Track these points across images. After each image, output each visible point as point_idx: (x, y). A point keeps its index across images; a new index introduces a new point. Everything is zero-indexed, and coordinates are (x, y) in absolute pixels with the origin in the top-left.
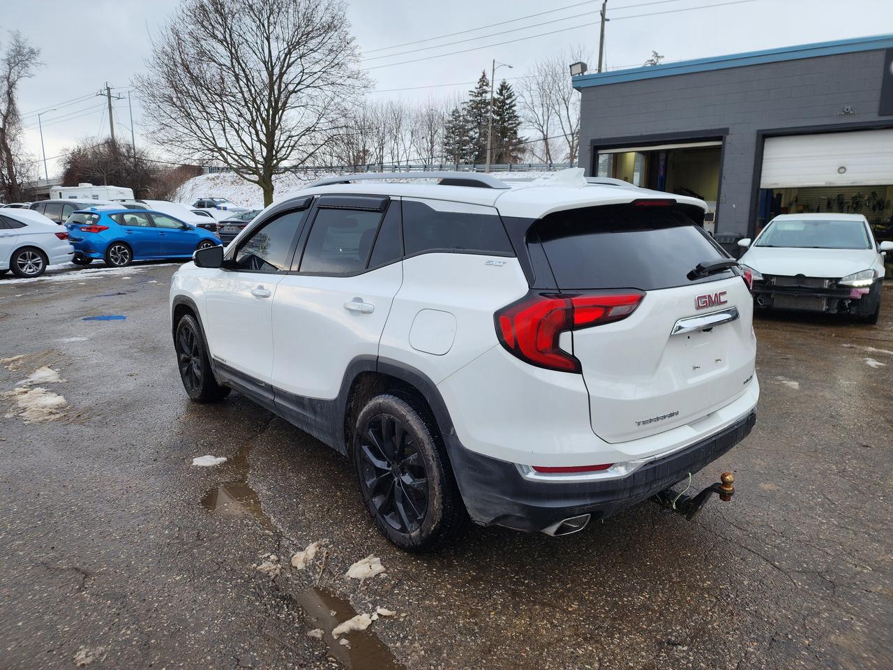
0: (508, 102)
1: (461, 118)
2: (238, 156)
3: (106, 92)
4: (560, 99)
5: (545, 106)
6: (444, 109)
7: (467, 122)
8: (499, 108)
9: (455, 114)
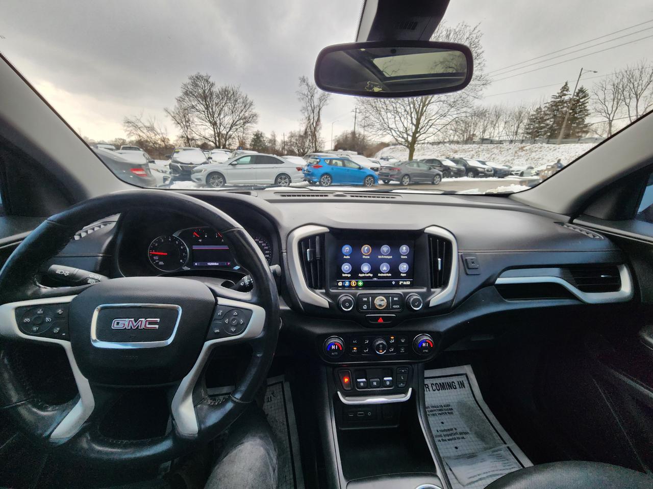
0: (581, 100)
1: (543, 113)
2: (400, 132)
3: (355, 110)
4: (632, 94)
5: (616, 100)
6: (531, 107)
7: (546, 115)
8: (573, 105)
9: (539, 110)
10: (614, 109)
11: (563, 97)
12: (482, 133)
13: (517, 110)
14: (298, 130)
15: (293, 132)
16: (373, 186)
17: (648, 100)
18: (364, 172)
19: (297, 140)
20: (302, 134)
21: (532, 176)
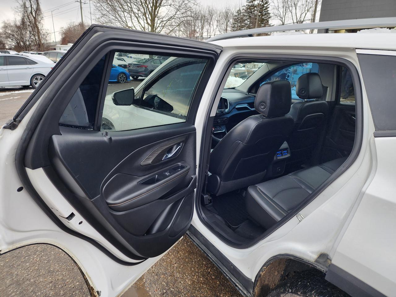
0: (265, 6)
1: (242, 14)
4: (292, 4)
5: (284, 7)
6: (234, 9)
7: (244, 16)
8: (261, 9)
9: (239, 12)
10: (284, 14)
11: (253, 2)
12: (201, 30)
13: (224, 11)
14: (13, 19)
15: (6, 21)
16: (125, 82)
17: (301, 9)
18: (116, 70)
19: (12, 31)
20: (18, 23)
21: (241, 68)
